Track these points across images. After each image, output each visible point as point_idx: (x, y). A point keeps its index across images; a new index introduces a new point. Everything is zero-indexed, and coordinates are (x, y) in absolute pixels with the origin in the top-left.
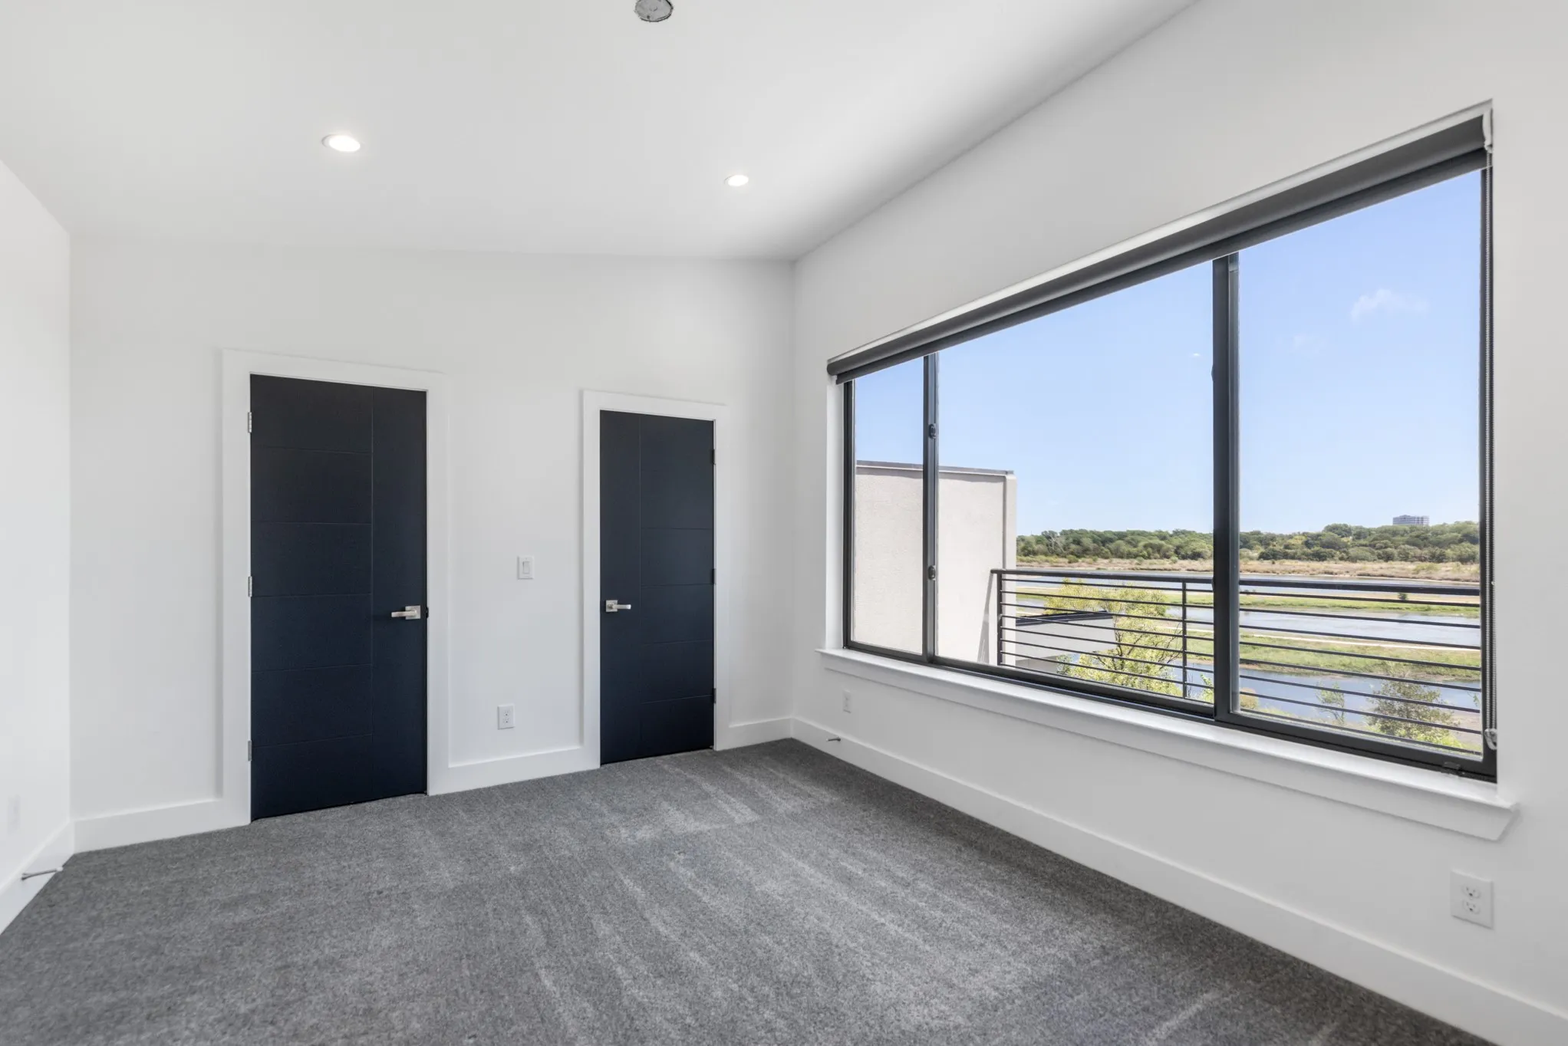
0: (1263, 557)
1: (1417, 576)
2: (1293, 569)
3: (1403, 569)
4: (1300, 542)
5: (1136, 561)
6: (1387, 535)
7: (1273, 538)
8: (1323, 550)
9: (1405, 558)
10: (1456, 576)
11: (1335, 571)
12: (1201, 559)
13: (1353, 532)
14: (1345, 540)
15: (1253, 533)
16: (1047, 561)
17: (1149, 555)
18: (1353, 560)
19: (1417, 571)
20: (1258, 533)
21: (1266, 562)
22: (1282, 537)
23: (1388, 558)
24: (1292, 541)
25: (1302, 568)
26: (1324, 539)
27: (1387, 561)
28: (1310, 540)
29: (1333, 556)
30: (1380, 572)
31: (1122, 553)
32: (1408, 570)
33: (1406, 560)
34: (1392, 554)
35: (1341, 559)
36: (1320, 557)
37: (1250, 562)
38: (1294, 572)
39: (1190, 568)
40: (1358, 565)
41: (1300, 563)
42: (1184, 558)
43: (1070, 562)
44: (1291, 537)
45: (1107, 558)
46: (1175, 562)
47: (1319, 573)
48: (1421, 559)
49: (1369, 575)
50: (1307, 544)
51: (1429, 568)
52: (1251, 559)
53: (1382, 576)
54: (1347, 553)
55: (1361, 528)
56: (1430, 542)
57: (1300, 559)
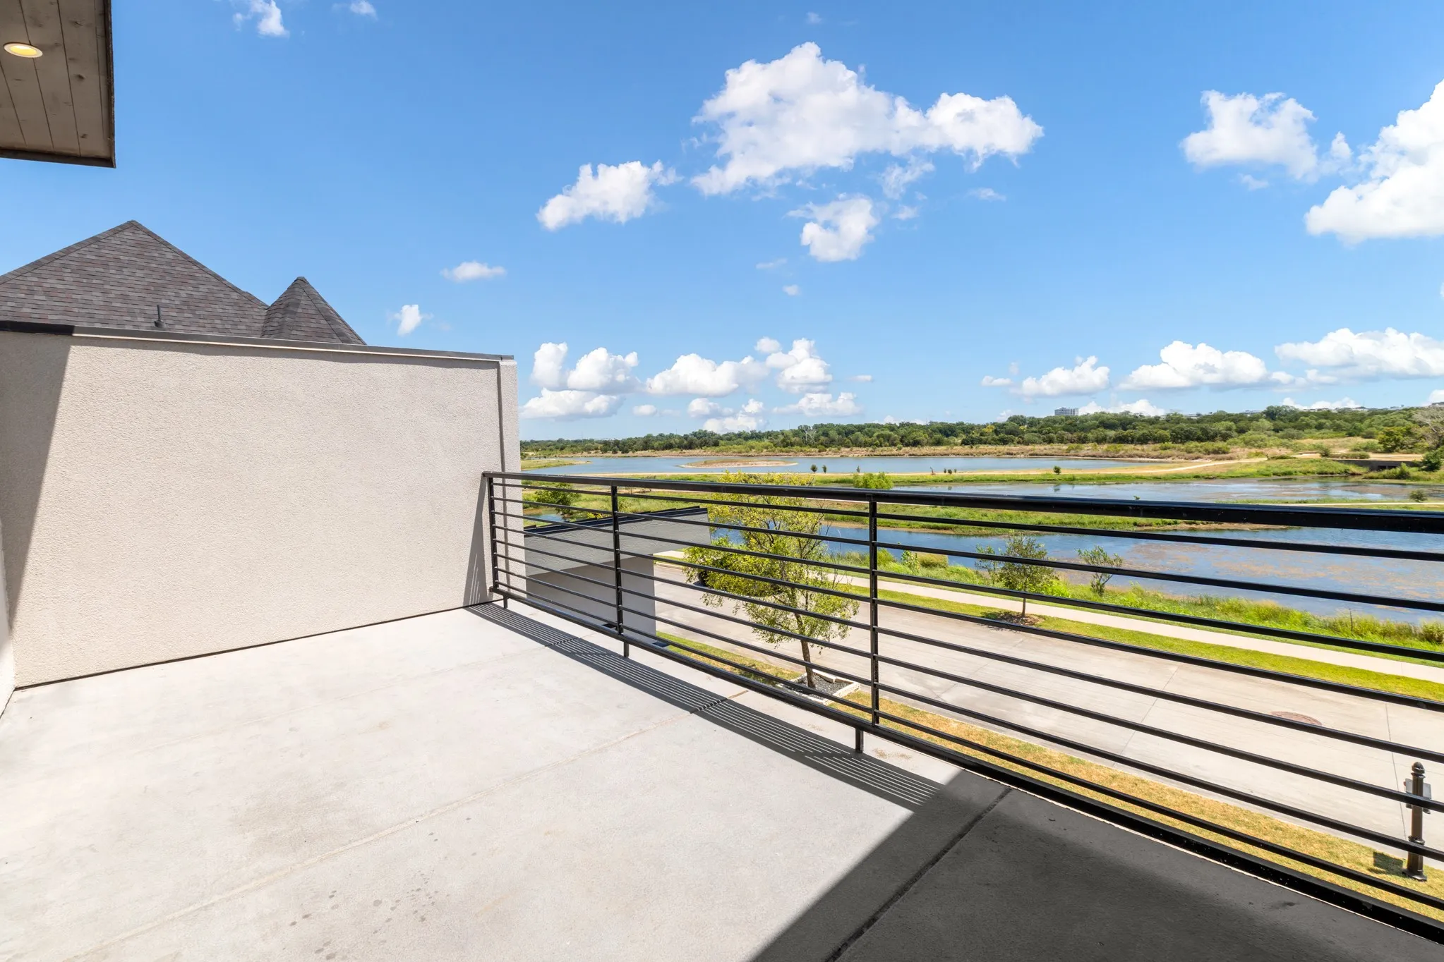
0: (964, 443)
1: (1068, 454)
2: (985, 452)
3: (1060, 449)
4: (991, 430)
5: (871, 449)
6: (1049, 423)
7: (972, 427)
8: (1006, 436)
9: (1062, 441)
10: (1094, 453)
11: (1014, 452)
12: (920, 446)
13: (1027, 422)
14: (1022, 428)
15: (958, 424)
16: (802, 451)
17: (881, 444)
18: (1027, 443)
19: (1068, 450)
20: (962, 424)
21: (966, 447)
22: (979, 426)
23: (1050, 441)
24: (986, 430)
25: (991, 451)
26: (1008, 428)
27: (1049, 443)
28: (998, 429)
29: (1013, 441)
30: (1045, 452)
31: (860, 443)
32: (1064, 450)
33: (1061, 443)
34: (1053, 438)
35: (1019, 443)
36: (1004, 442)
37: (955, 447)
38: (985, 454)
39: (911, 453)
40: (1030, 447)
41: (990, 447)
42: (907, 445)
43: (819, 451)
44: (985, 426)
45: (849, 447)
46: (900, 449)
47: (1004, 454)
48: (1072, 442)
49: (1037, 455)
50: (996, 432)
51: (1077, 448)
52: (956, 445)
53: (1046, 455)
54: (1023, 438)
55: (1033, 418)
56: (1078, 428)
57: (990, 444)
